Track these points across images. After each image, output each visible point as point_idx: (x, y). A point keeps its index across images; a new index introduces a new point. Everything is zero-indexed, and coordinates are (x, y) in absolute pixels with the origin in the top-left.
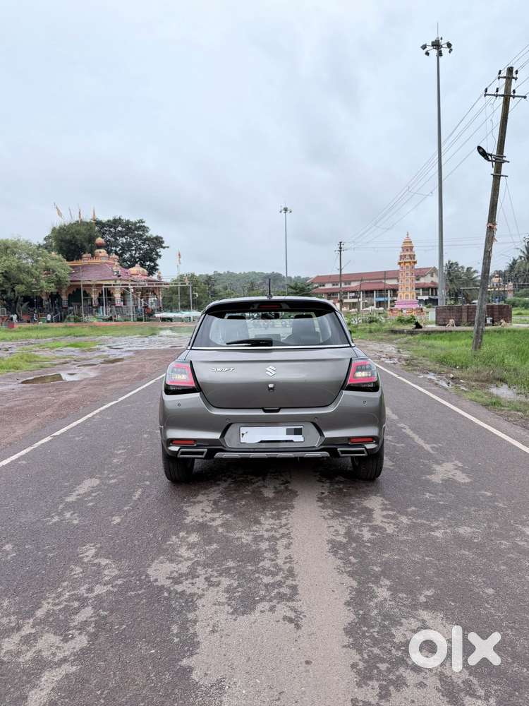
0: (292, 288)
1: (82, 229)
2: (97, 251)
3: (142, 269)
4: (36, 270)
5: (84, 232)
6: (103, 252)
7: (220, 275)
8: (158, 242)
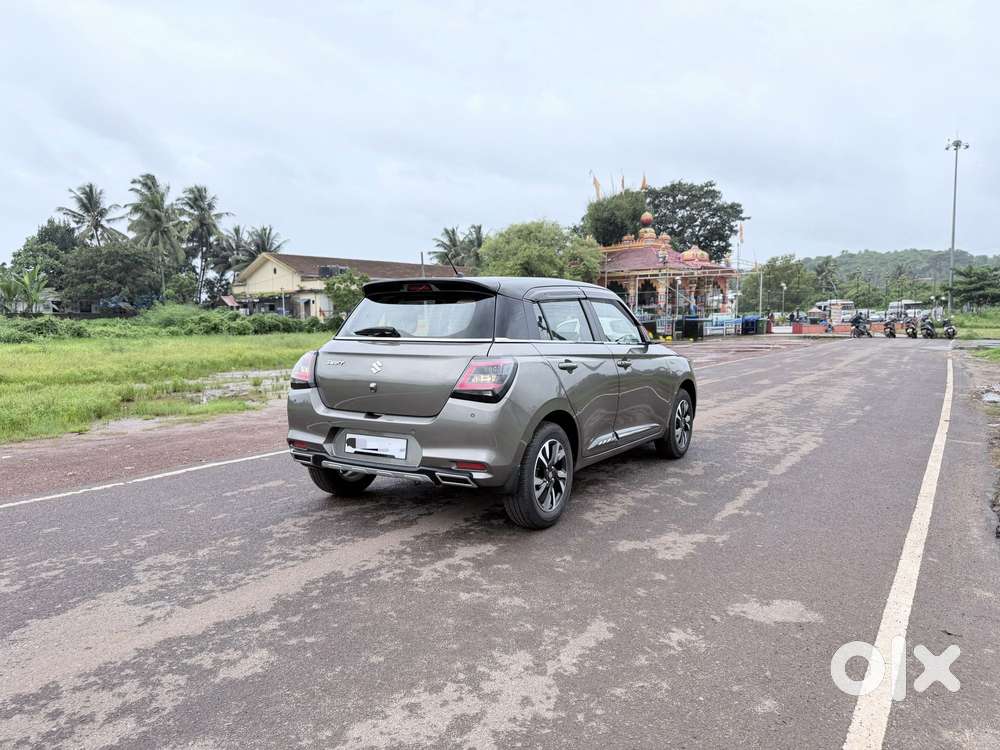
0: (961, 274)
1: (625, 203)
2: (643, 230)
3: (700, 252)
4: (561, 259)
5: (627, 206)
6: (650, 232)
7: (852, 256)
8: (735, 211)
